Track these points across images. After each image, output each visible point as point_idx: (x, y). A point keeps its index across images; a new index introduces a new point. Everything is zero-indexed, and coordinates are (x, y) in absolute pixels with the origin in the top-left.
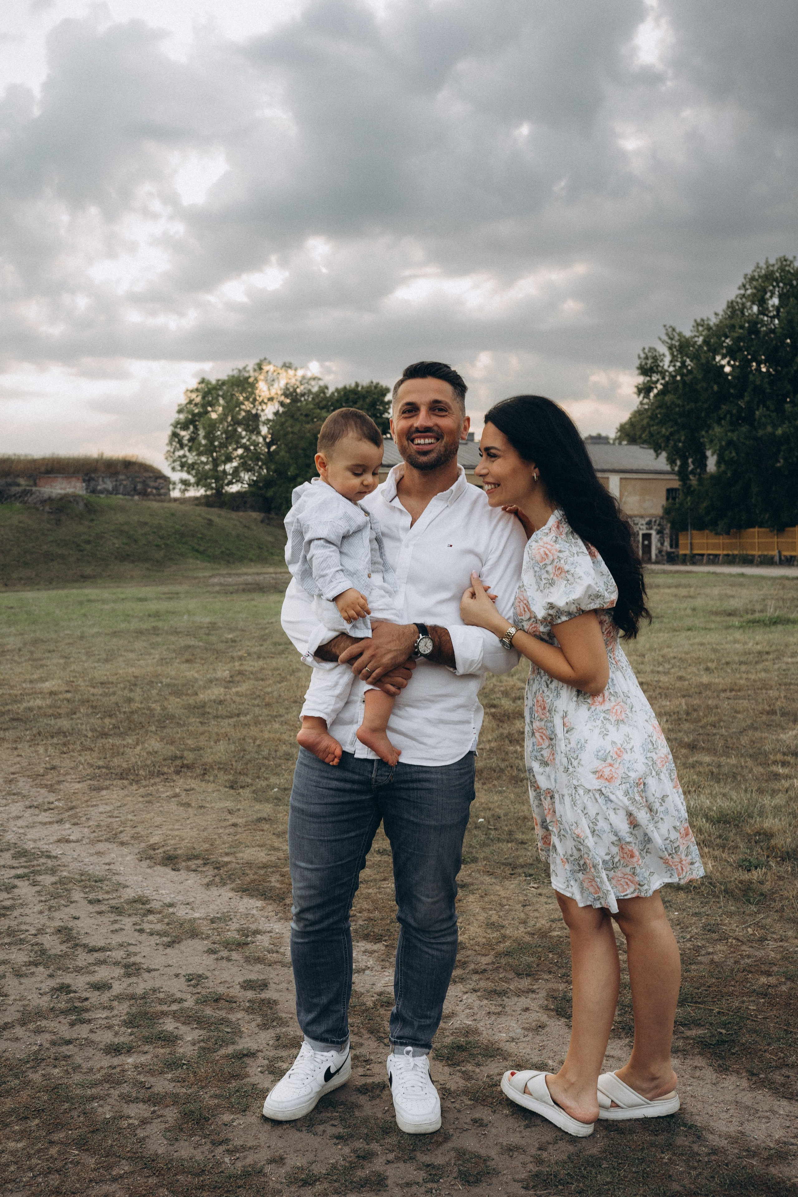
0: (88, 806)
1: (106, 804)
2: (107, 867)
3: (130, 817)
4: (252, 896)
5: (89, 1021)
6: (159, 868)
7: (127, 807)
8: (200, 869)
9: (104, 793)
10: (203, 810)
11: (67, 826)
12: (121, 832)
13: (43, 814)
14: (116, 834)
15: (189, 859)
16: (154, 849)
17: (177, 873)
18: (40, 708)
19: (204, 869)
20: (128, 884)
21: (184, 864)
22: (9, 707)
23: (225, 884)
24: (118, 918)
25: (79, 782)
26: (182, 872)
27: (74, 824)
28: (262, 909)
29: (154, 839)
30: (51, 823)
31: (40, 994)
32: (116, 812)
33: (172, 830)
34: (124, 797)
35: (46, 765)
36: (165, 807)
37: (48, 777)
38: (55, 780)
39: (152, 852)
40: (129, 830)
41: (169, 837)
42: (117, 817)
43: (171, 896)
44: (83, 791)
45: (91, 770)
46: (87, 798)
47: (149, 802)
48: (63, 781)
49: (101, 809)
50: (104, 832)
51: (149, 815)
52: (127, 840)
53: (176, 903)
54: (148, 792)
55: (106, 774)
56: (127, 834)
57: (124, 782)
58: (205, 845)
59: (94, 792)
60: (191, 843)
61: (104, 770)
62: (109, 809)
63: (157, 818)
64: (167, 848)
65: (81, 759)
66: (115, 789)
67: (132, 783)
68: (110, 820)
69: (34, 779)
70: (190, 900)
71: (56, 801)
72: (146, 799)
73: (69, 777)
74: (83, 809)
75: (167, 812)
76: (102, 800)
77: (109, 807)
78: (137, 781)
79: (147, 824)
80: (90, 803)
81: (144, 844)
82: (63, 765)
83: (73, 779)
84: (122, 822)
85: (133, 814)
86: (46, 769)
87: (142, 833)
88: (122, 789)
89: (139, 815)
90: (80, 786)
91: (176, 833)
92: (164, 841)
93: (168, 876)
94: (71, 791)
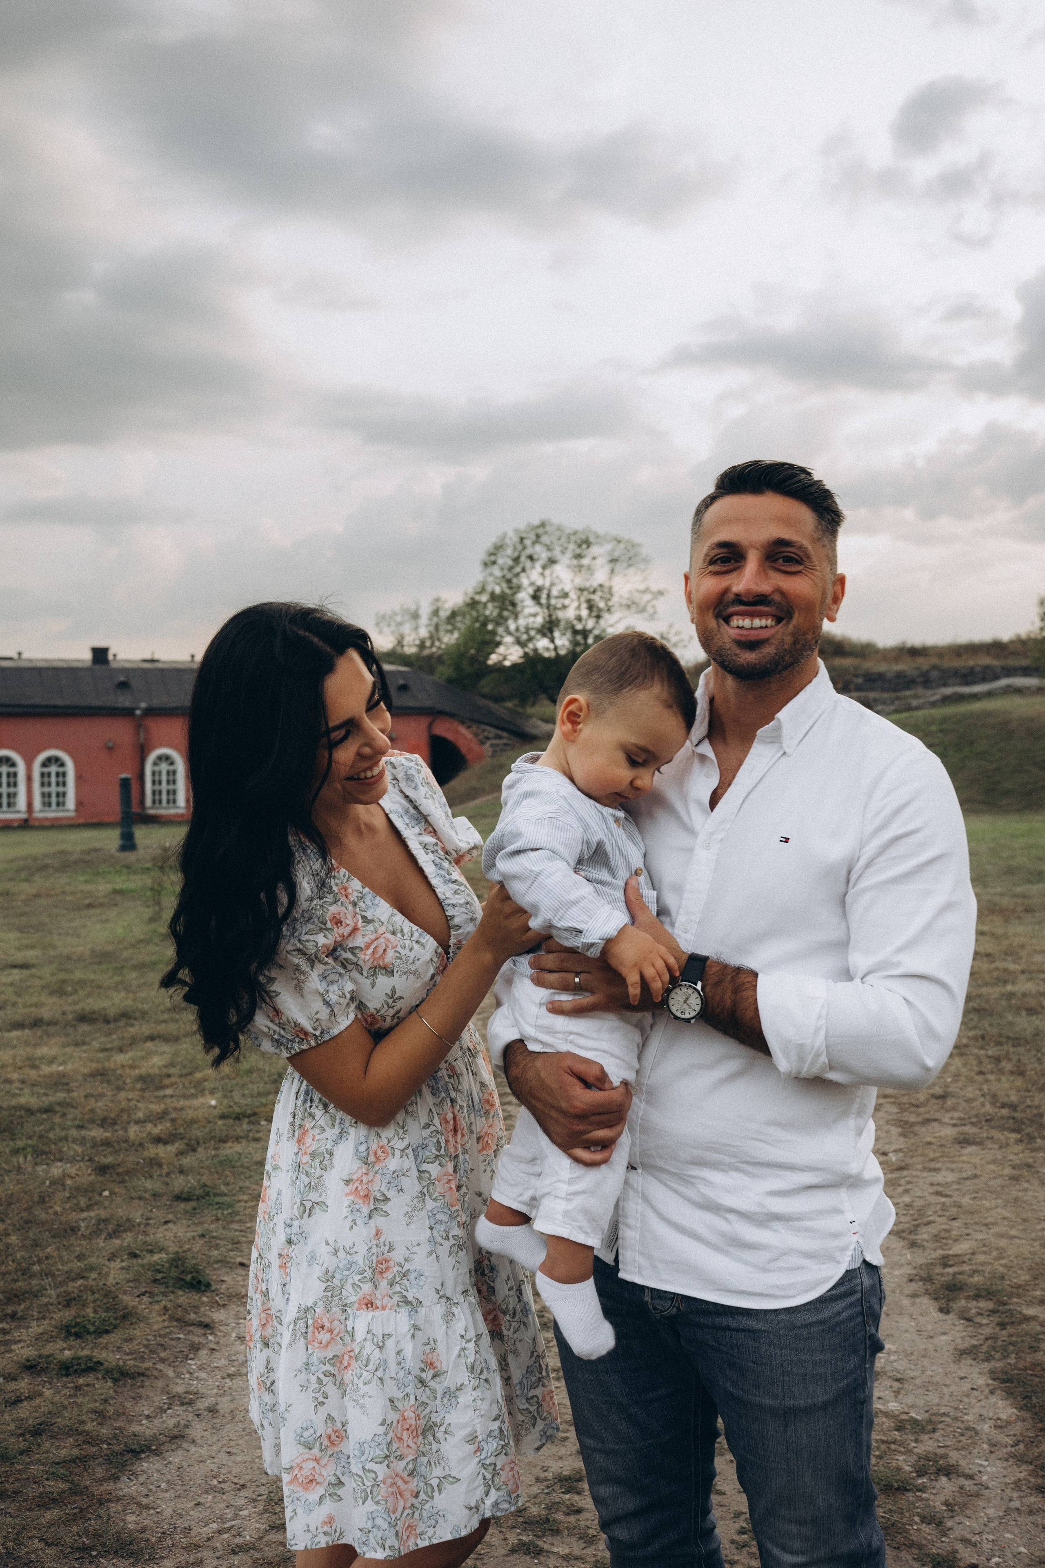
0: (925, 1169)
1: (952, 1170)
3: (966, 1201)
4: (1010, 1394)
5: (539, 1552)
7: (976, 1181)
8: (978, 1319)
9: (969, 1149)
12: (928, 1223)
15: (977, 1297)
16: (946, 1265)
17: (941, 1316)
18: (1024, 995)
19: (985, 1321)
21: (963, 1303)
22: (984, 990)
23: (987, 1360)
25: (954, 1125)
26: (951, 1316)
28: (1000, 1426)
29: (963, 1247)
31: (538, 1480)
32: (955, 1186)
33: (1002, 1236)
34: (988, 1163)
35: (938, 1090)
36: (1031, 1193)
37: (922, 1110)
38: (927, 1116)
39: (938, 1270)
40: (941, 1224)
41: (985, 1249)
42: (947, 1196)
43: (892, 1358)
44: (943, 1142)
45: (988, 1108)
46: (938, 1155)
47: (1015, 1179)
48: (935, 1120)
49: (939, 1178)
50: (908, 1219)
51: (993, 1203)
52: (923, 1240)
53: (885, 1373)
54: (1031, 1160)
55: (1002, 1118)
56: (932, 1229)
57: (1014, 1136)
58: (1024, 1277)
59: (957, 1147)
60: (1008, 1267)
61: (1005, 1112)
62: (949, 1179)
63: (999, 1210)
64: (966, 1268)
65: (995, 1086)
66: (990, 1146)
67: (1021, 1141)
68: (934, 1199)
69: (902, 1111)
70: (912, 1374)
71: (895, 1151)
72: (1016, 1172)
73: (949, 1115)
74: (915, 1173)
75: (1025, 1202)
76: (954, 1162)
77: (951, 1177)
78: (1031, 1138)
79: (976, 1218)
80: (933, 1165)
81: (940, 1252)
82: (962, 1093)
83: (952, 1118)
84: (944, 1206)
85: (975, 1195)
86: (933, 1096)
87: (954, 1233)
88: (1000, 1147)
89: (980, 1199)
90: (949, 1132)
91: (1003, 1243)
92: (973, 1254)
93: (922, 1320)
94: (929, 1139)
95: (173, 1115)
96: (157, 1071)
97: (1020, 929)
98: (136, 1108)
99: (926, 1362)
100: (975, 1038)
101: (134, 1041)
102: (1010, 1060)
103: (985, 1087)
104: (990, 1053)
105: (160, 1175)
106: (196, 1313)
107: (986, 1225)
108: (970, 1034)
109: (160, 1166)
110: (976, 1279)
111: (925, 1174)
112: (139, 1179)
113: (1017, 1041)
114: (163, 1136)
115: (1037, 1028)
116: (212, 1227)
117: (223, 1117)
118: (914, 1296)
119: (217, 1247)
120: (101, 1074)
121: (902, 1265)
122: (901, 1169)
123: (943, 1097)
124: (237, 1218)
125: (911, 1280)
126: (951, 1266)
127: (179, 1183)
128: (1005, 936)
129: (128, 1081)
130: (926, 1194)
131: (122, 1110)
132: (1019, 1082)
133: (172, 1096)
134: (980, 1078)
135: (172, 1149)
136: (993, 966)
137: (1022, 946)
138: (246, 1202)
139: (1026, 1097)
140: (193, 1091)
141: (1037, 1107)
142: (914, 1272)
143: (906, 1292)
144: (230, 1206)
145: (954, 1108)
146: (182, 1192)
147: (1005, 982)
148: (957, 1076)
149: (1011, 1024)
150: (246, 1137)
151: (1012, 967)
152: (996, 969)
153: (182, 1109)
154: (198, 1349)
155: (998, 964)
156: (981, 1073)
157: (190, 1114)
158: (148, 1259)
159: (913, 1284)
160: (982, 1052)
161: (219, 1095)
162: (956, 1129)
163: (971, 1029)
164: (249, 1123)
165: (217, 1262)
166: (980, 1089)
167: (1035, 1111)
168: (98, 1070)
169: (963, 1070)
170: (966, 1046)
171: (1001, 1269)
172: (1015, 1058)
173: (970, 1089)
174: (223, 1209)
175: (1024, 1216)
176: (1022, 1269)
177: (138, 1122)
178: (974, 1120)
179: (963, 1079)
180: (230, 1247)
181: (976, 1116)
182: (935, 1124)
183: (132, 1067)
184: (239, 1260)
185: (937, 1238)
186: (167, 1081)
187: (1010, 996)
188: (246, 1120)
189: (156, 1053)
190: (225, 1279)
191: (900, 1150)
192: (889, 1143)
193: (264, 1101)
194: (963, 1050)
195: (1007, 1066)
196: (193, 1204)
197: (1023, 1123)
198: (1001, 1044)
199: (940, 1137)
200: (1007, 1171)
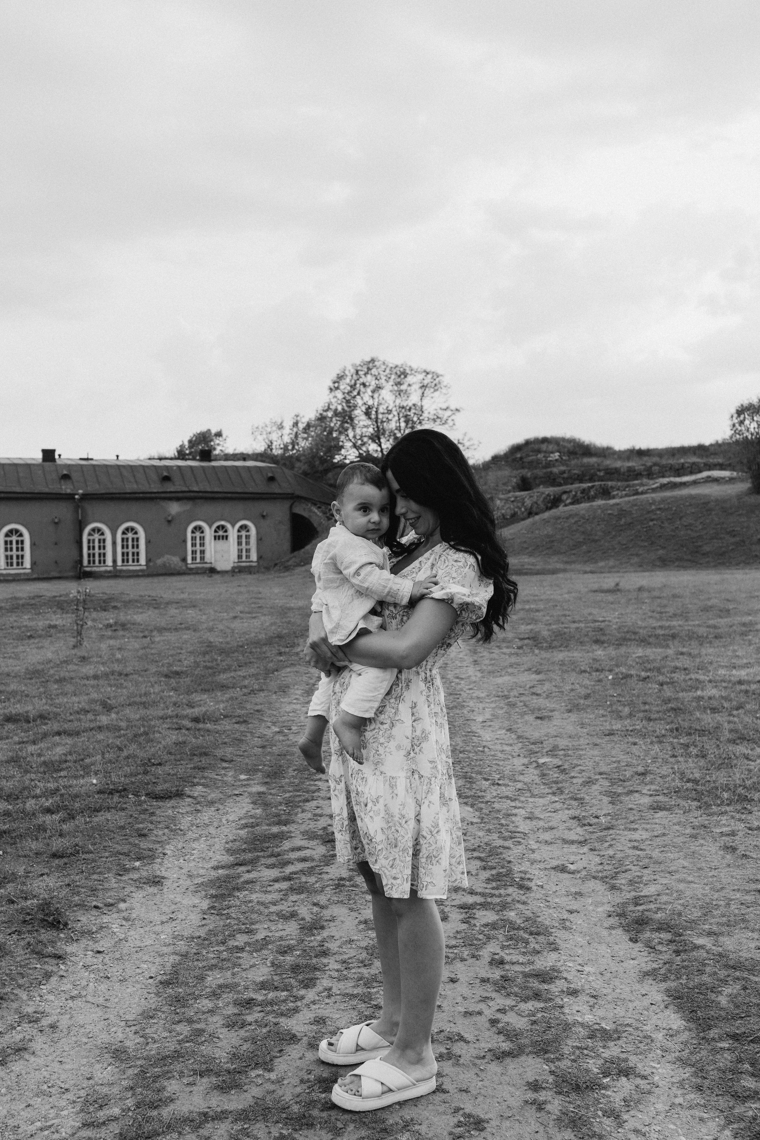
0: (626, 828)
1: (647, 830)
2: (566, 915)
3: (656, 854)
6: (620, 931)
7: (664, 838)
8: (659, 947)
9: (661, 814)
10: (744, 861)
11: (585, 849)
12: (626, 871)
13: (579, 829)
14: (616, 873)
15: (659, 930)
16: (637, 904)
17: (631, 944)
18: (710, 698)
19: (664, 949)
20: (562, 945)
21: (648, 934)
23: (665, 979)
24: (494, 995)
25: (651, 795)
26: (639, 944)
27: (591, 850)
29: (651, 890)
30: (572, 842)
32: (648, 842)
33: (680, 881)
34: (674, 824)
35: (640, 769)
36: (705, 848)
37: (628, 784)
38: (631, 788)
39: (631, 908)
40: (635, 871)
41: (667, 891)
42: (641, 850)
43: (591, 978)
44: (642, 808)
45: (678, 783)
46: (636, 818)
47: (694, 837)
48: (637, 791)
49: (636, 836)
50: (610, 867)
51: (676, 855)
52: (621, 884)
53: (584, 991)
54: (707, 822)
55: (687, 789)
56: (628, 876)
57: (696, 803)
58: (697, 913)
59: (652, 811)
60: (685, 906)
61: (689, 785)
62: (644, 837)
63: (680, 861)
64: (652, 906)
65: (683, 766)
66: (676, 811)
67: (700, 808)
68: (631, 852)
69: (613, 784)
70: (605, 991)
71: (604, 815)
72: (695, 832)
73: (648, 787)
74: (618, 832)
75: (700, 855)
76: (648, 823)
77: (645, 835)
78: (708, 806)
79: (663, 867)
80: (633, 826)
81: (633, 894)
82: (658, 771)
83: (649, 790)
84: (639, 858)
85: (662, 849)
86: (637, 773)
87: (645, 878)
88: (684, 813)
89: (667, 852)
90: (646, 800)
91: (682, 886)
92: (658, 895)
93: (616, 947)
94: (630, 806)
95: (63, 791)
96: (57, 758)
97: (711, 650)
98: (36, 786)
99: (617, 982)
100: (671, 730)
101: (45, 735)
102: (696, 746)
103: (676, 767)
104: (682, 741)
105: (45, 838)
106: (53, 947)
107: (669, 873)
108: (668, 727)
109: (45, 830)
110: (659, 916)
111: (626, 833)
112: (27, 841)
113: (702, 732)
114: (51, 808)
115: (718, 723)
116: (78, 877)
117: (100, 792)
118: (611, 928)
119: (78, 893)
120: (14, 760)
121: (603, 904)
122: (608, 828)
123: (643, 774)
124: (99, 870)
125: (610, 916)
126: (641, 905)
127: (58, 844)
128: (699, 655)
129: (34, 766)
130: (625, 848)
131: (24, 788)
132: (702, 763)
133: (65, 777)
134: (673, 760)
135: (56, 817)
136: (688, 677)
137: (711, 663)
138: (107, 858)
139: (706, 774)
140: (82, 773)
141: (714, 782)
142: (613, 909)
143: (606, 925)
144: (93, 861)
145: (651, 783)
146: (58, 851)
147: (697, 689)
148: (655, 759)
149: (698, 719)
150: (115, 808)
151: (702, 677)
152: (691, 679)
153: (70, 786)
154: (51, 976)
155: (693, 676)
156: (674, 756)
157: (75, 791)
158: (23, 904)
159: (611, 919)
160: (675, 740)
161: (100, 776)
162: (652, 798)
163: (668, 724)
164: (120, 797)
165: (76, 906)
166: (672, 768)
167: (713, 785)
168: (13, 758)
169: (660, 754)
170: (664, 736)
171: (679, 907)
172: (700, 745)
173: (665, 768)
174: (88, 864)
175: (699, 866)
176: (695, 907)
177: (36, 797)
178: (665, 792)
179: (660, 760)
180: (89, 893)
181: (667, 789)
182: (636, 795)
183: (39, 755)
184: (94, 903)
185: (631, 882)
186: (64, 766)
187: (700, 698)
188: (118, 794)
189: (58, 744)
190: (81, 919)
191: (609, 814)
192: (601, 809)
193: (133, 780)
194: (661, 739)
195: (694, 751)
196: (65, 860)
197: (703, 794)
198: (690, 734)
199: (640, 804)
200: (689, 831)
